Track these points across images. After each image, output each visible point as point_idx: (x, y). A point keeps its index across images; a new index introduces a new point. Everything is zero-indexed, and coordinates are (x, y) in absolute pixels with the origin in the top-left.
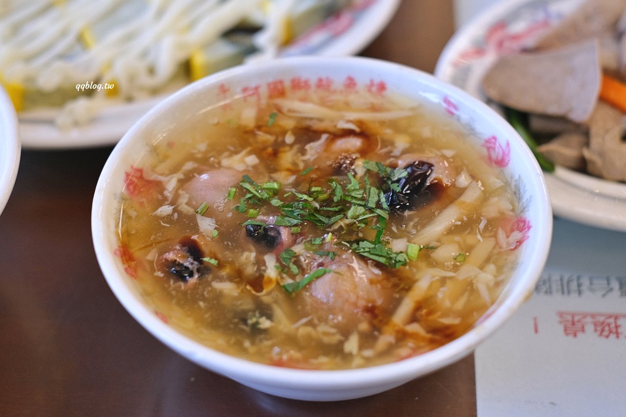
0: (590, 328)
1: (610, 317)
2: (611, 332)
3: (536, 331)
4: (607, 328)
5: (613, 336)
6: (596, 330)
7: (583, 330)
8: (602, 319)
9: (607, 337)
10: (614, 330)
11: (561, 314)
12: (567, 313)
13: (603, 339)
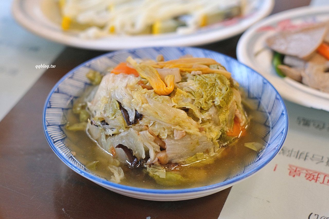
0: (303, 175)
1: (316, 173)
2: (313, 179)
3: (275, 170)
4: (312, 177)
5: (313, 181)
6: (306, 177)
7: (299, 175)
8: (311, 172)
9: (310, 180)
10: (316, 179)
11: (290, 166)
12: (293, 166)
13: (308, 181)
